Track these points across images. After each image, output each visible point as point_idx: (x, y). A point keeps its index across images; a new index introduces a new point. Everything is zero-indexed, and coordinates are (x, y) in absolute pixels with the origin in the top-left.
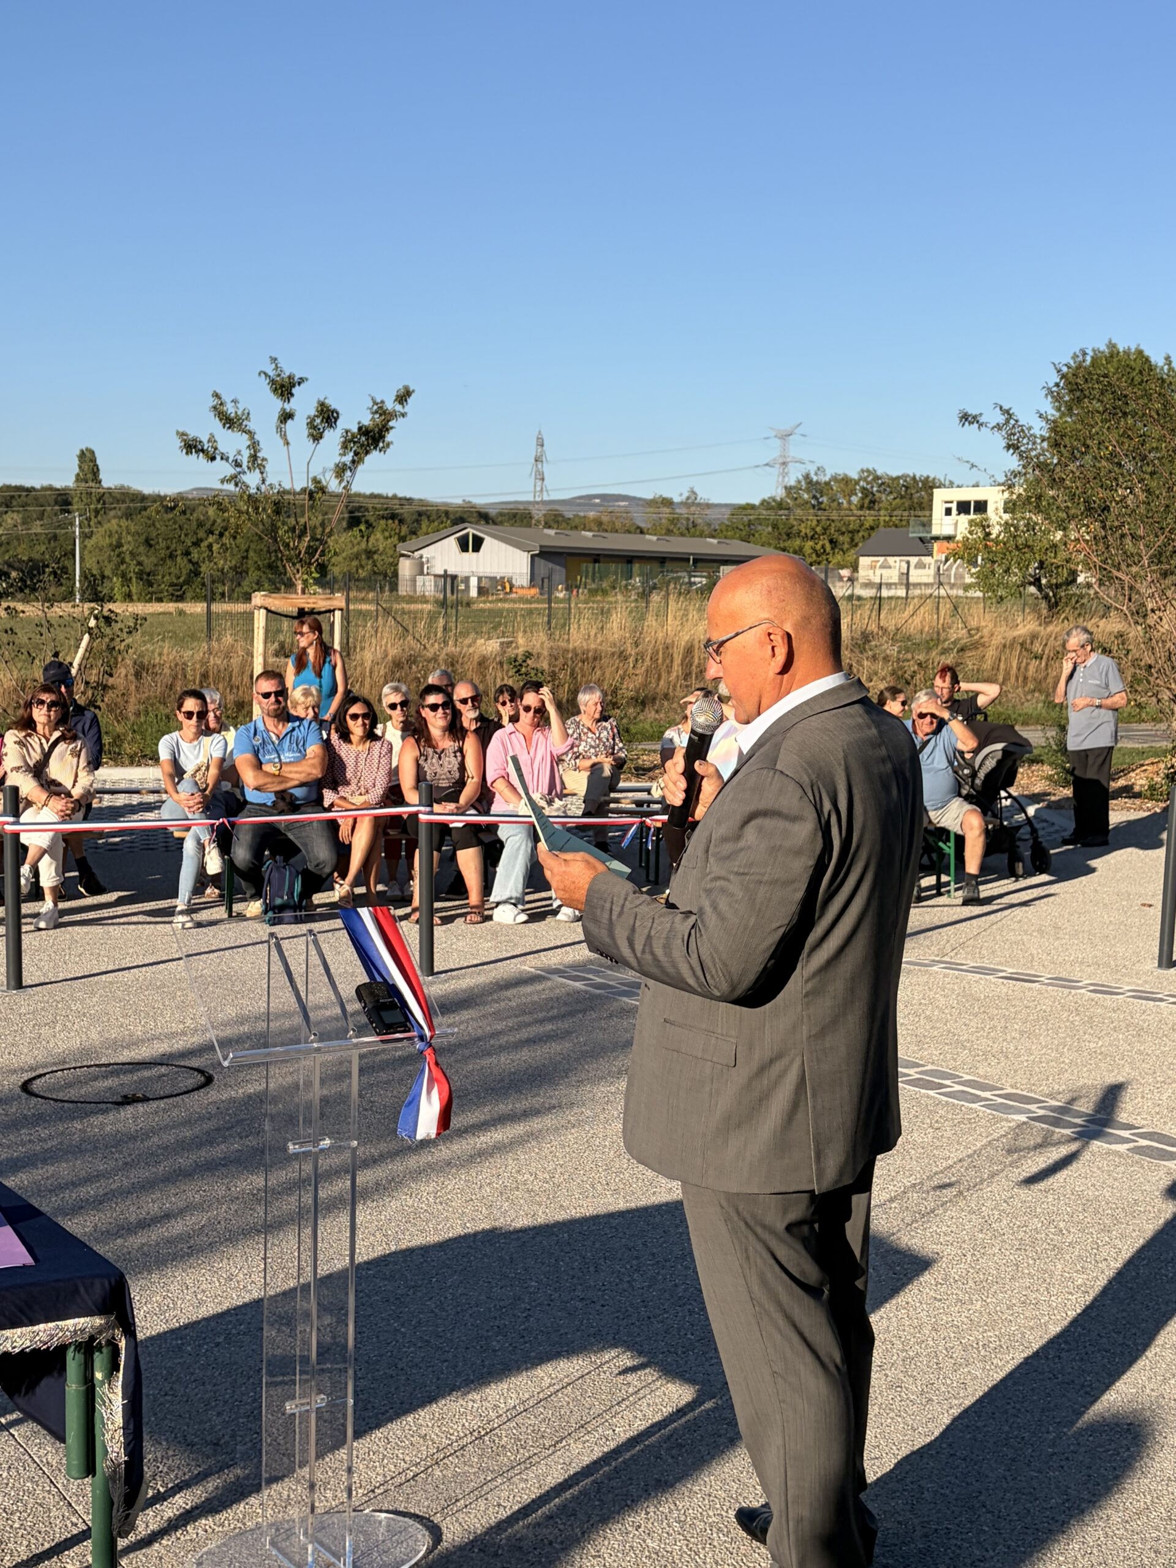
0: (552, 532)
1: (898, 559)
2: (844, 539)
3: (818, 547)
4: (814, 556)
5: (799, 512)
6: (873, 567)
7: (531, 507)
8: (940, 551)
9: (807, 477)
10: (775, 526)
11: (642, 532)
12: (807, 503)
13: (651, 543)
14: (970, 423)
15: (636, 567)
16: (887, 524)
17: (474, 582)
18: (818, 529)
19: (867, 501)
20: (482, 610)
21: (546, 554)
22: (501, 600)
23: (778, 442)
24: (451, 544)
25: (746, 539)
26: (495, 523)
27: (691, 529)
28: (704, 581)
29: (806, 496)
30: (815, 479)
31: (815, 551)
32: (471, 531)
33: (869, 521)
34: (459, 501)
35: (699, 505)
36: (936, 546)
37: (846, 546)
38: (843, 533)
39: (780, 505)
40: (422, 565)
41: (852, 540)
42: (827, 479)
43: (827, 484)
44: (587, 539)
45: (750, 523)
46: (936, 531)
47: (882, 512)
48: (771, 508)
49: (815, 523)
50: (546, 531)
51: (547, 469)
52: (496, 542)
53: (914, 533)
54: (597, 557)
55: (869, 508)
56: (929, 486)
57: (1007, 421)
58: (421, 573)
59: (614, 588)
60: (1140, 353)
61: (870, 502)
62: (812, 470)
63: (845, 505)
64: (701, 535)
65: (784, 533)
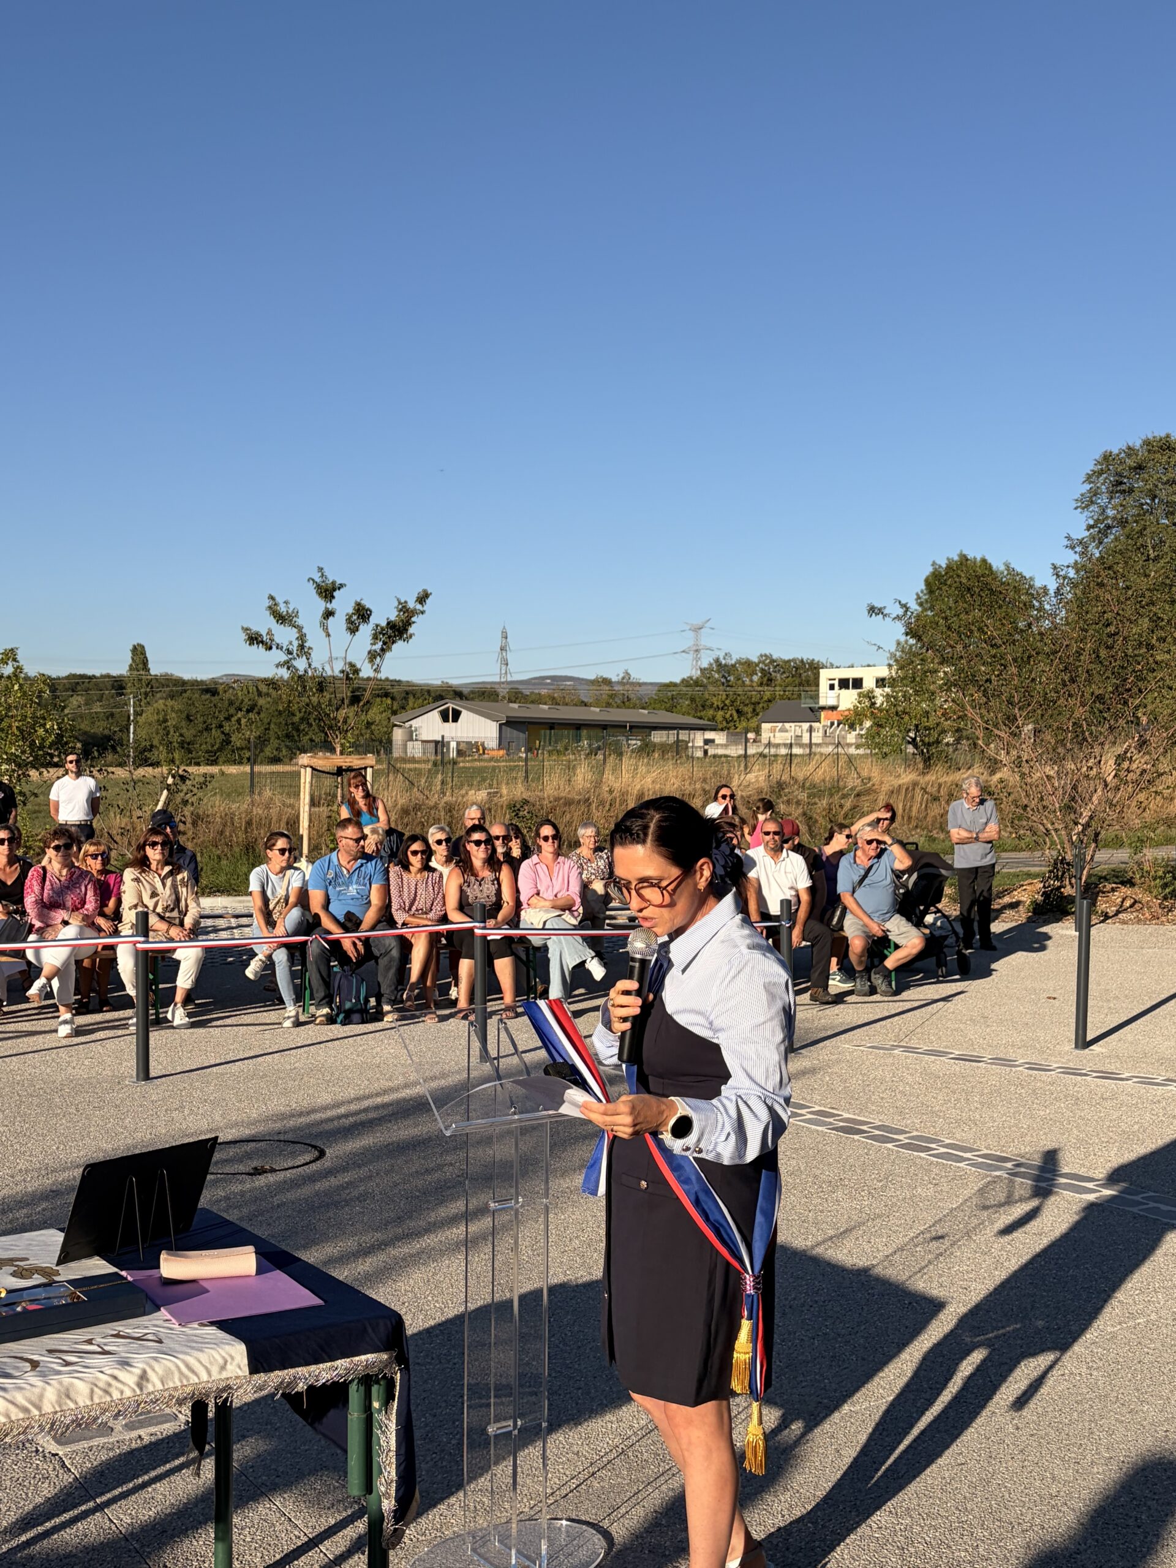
0: (515, 706)
1: (793, 725)
2: (748, 709)
3: (728, 716)
4: (724, 723)
5: (711, 688)
6: (773, 730)
7: (496, 686)
8: (826, 718)
9: (717, 661)
10: (693, 700)
11: (586, 705)
12: (717, 680)
13: (595, 713)
14: (877, 614)
15: (584, 732)
16: (782, 698)
17: (453, 745)
18: (727, 702)
19: (765, 679)
20: (464, 767)
21: (510, 724)
22: (476, 760)
23: (692, 634)
24: (435, 715)
25: (670, 710)
26: (467, 699)
27: (626, 702)
28: (639, 743)
29: (717, 676)
30: (723, 662)
31: (724, 718)
32: (451, 706)
33: (767, 695)
34: (439, 683)
35: (633, 684)
36: (823, 714)
37: (750, 715)
38: (747, 705)
39: (697, 683)
40: (411, 732)
41: (754, 710)
42: (733, 662)
43: (733, 666)
44: (544, 711)
45: (673, 698)
46: (822, 702)
47: (778, 688)
48: (690, 686)
49: (724, 697)
50: (512, 705)
51: (510, 657)
52: (471, 715)
53: (806, 704)
54: (552, 725)
55: (768, 685)
56: (815, 668)
57: (906, 611)
58: (411, 739)
59: (566, 749)
60: (984, 561)
61: (768, 680)
62: (721, 656)
63: (748, 682)
64: (634, 708)
65: (700, 705)
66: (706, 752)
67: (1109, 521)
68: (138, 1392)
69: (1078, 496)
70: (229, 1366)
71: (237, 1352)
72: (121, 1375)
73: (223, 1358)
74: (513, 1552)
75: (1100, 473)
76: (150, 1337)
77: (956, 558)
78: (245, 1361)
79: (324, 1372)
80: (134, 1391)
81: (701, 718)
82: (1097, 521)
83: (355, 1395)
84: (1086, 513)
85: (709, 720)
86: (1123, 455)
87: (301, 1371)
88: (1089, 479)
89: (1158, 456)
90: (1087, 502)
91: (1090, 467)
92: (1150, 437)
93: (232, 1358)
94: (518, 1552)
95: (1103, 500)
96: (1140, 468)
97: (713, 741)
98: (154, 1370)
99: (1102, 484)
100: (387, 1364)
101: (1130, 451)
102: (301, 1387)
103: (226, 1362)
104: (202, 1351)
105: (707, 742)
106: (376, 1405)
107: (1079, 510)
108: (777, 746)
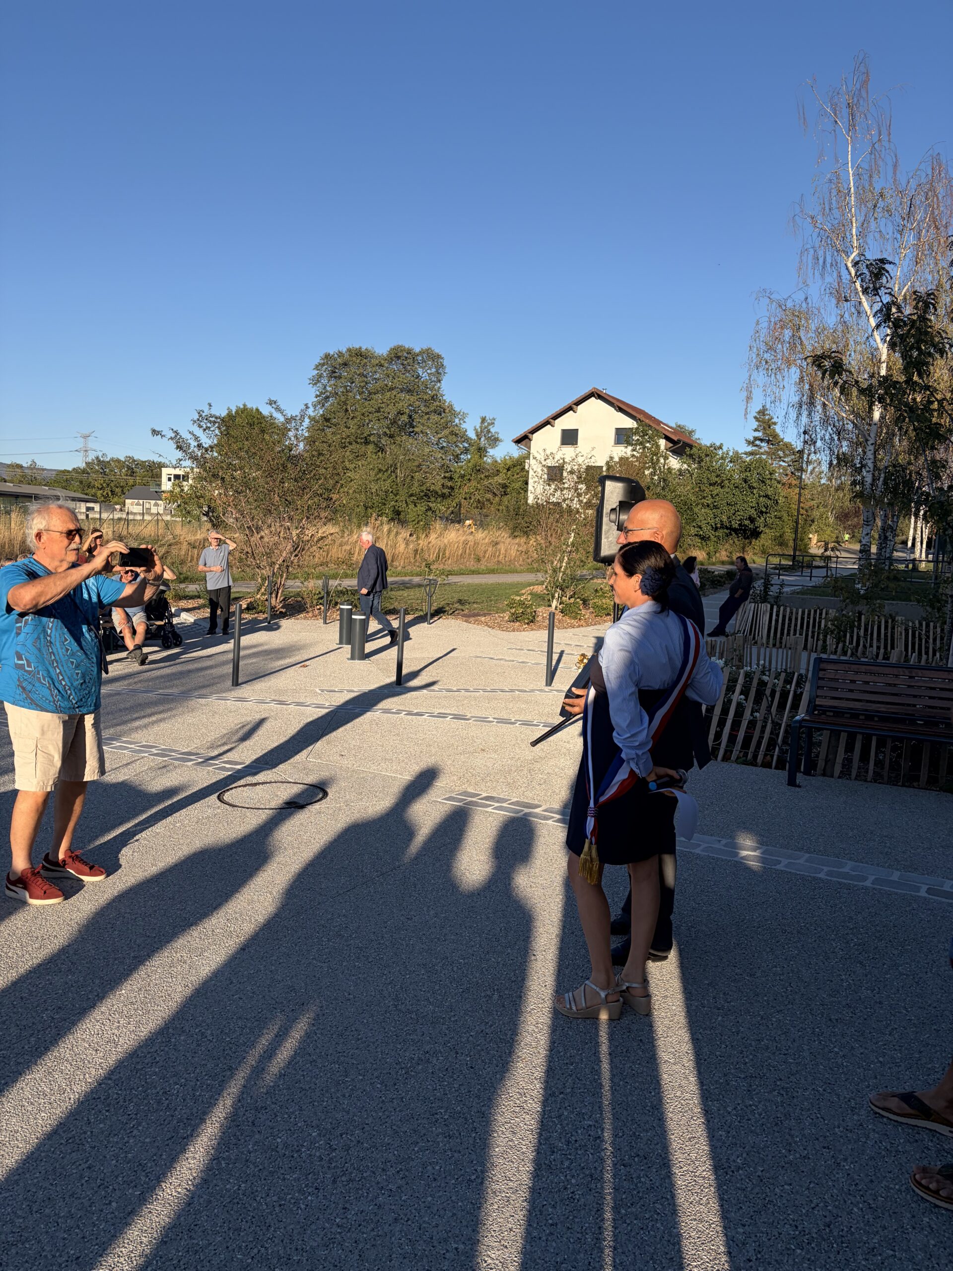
1: (145, 501)
3: (105, 494)
4: (102, 499)
5: (93, 475)
6: (132, 504)
8: (166, 498)
9: (97, 458)
10: (81, 482)
11: (5, 481)
12: (98, 471)
13: (10, 487)
14: (157, 435)
16: (140, 484)
18: (104, 485)
19: (130, 471)
23: (83, 440)
27: (33, 481)
29: (97, 468)
30: (102, 459)
31: (102, 495)
33: (131, 482)
35: (38, 469)
36: (163, 495)
37: (119, 494)
38: (117, 487)
39: (84, 471)
41: (122, 490)
42: (108, 460)
43: (108, 462)
45: (67, 480)
46: (163, 488)
47: (138, 478)
48: (79, 473)
49: (102, 482)
53: (153, 489)
55: (132, 476)
57: (176, 436)
62: (100, 454)
63: (118, 473)
64: (39, 485)
65: (86, 486)
66: (87, 516)
67: (328, 394)
69: (310, 376)
75: (323, 365)
77: (242, 407)
81: (86, 494)
82: (321, 393)
84: (315, 388)
85: (92, 496)
86: (336, 356)
88: (317, 368)
89: (354, 359)
90: (316, 381)
91: (317, 360)
92: (351, 347)
95: (324, 381)
96: (345, 364)
97: (93, 509)
99: (325, 371)
101: (340, 354)
105: (88, 509)
107: (311, 385)
108: (135, 514)
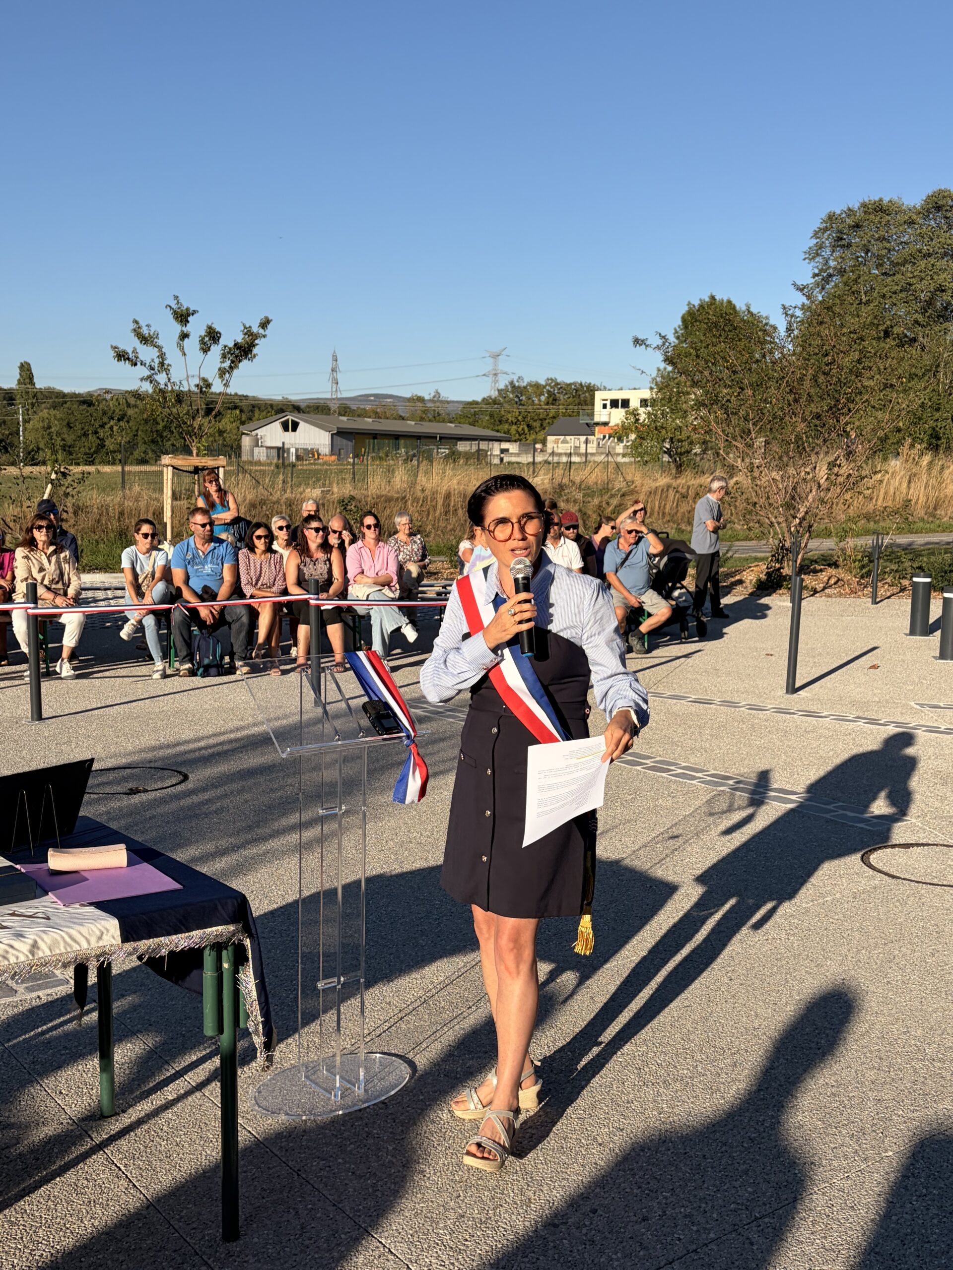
0: (344, 419)
1: (572, 437)
2: (537, 424)
3: (520, 430)
4: (517, 435)
5: (507, 406)
6: (557, 442)
7: (329, 402)
8: (600, 432)
9: (512, 383)
10: (491, 416)
11: (403, 419)
12: (512, 400)
13: (411, 426)
14: (640, 345)
15: (402, 442)
16: (564, 415)
17: (293, 450)
18: (520, 418)
19: (551, 399)
20: (302, 470)
21: (341, 434)
22: (311, 464)
23: (491, 360)
24: (277, 426)
25: (473, 424)
26: (304, 412)
27: (437, 417)
28: (447, 451)
29: (511, 396)
30: (517, 384)
31: (517, 431)
32: (290, 418)
33: (552, 413)
34: (280, 398)
35: (442, 402)
36: (597, 429)
37: (538, 429)
38: (535, 421)
39: (495, 402)
40: (257, 440)
41: (542, 425)
42: (525, 384)
43: (525, 387)
44: (368, 423)
45: (475, 414)
46: (597, 419)
47: (561, 407)
48: (489, 404)
49: (517, 414)
50: (342, 418)
51: (340, 377)
52: (307, 425)
53: (583, 420)
54: (375, 435)
55: (553, 404)
56: (591, 390)
57: (664, 344)
58: (257, 446)
59: (387, 456)
60: (729, 302)
61: (553, 400)
62: (515, 378)
63: (536, 402)
64: (443, 421)
65: (497, 420)
66: (502, 460)
67: (831, 271)
68: (31, 957)
69: (806, 249)
70: (104, 937)
71: (111, 926)
72: (16, 944)
73: (100, 930)
74: (338, 1077)
75: (825, 230)
76: (40, 915)
77: (707, 299)
78: (119, 933)
79: (181, 941)
80: (27, 956)
81: (498, 431)
82: (821, 270)
83: (208, 959)
84: (812, 264)
85: (505, 433)
86: (844, 215)
87: (164, 940)
88: (816, 235)
89: (872, 217)
90: (814, 254)
91: (817, 224)
92: (867, 200)
93: (108, 931)
94: (341, 1077)
95: (827, 252)
96: (857, 226)
97: (507, 450)
98: (43, 940)
99: (827, 239)
100: (234, 934)
101: (850, 212)
102: (164, 952)
103: (102, 934)
104: (82, 925)
105: (503, 451)
106: (226, 965)
107: (807, 261)
108: (560, 455)
